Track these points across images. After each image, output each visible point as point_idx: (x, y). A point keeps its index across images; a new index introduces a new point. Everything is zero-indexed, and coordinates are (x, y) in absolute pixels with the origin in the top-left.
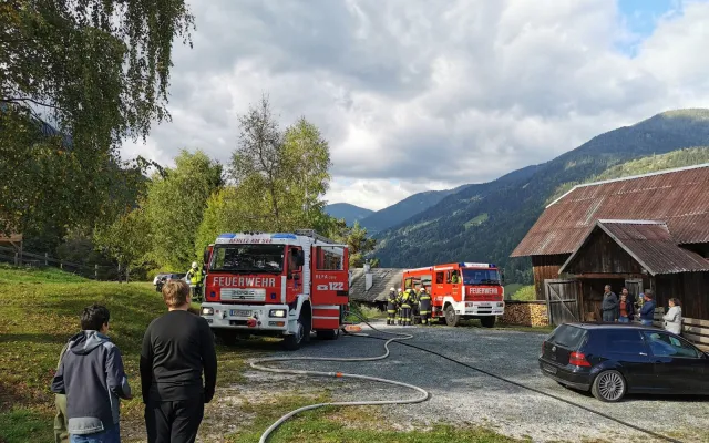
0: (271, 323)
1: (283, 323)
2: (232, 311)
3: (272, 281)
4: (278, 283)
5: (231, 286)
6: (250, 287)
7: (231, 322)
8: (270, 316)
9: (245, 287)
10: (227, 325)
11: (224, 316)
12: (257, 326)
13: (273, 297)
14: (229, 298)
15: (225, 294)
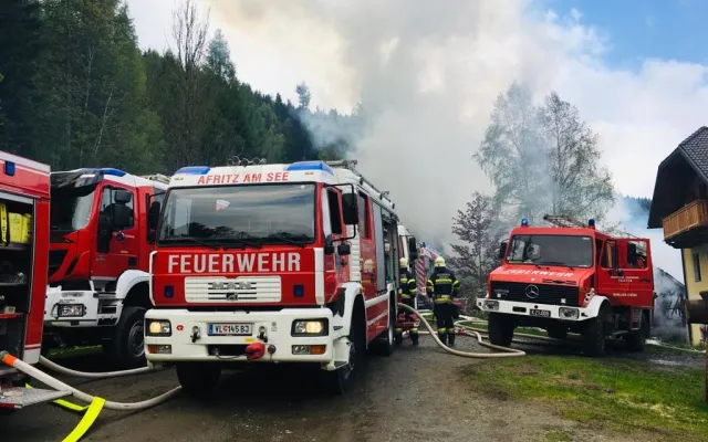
0: (296, 349)
1: (322, 348)
2: (211, 326)
3: (295, 259)
4: (308, 262)
5: (206, 273)
6: (246, 273)
7: (211, 349)
8: (294, 333)
9: (236, 273)
10: (201, 354)
11: (195, 338)
12: (267, 356)
13: (297, 292)
14: (204, 298)
15: (196, 289)
